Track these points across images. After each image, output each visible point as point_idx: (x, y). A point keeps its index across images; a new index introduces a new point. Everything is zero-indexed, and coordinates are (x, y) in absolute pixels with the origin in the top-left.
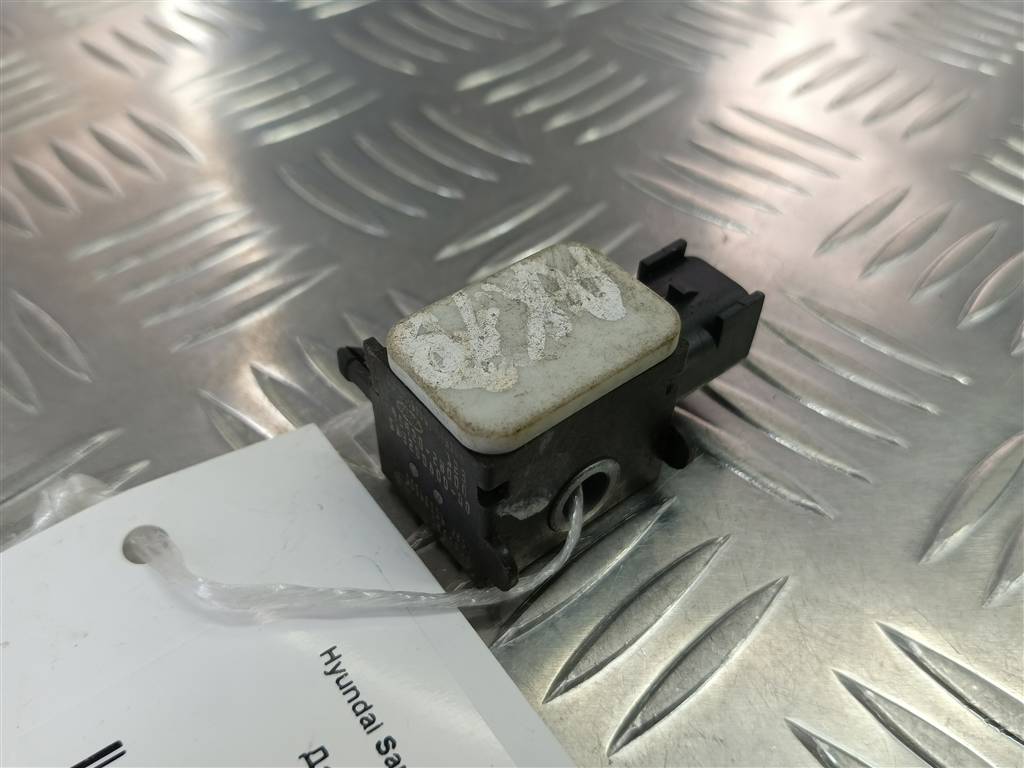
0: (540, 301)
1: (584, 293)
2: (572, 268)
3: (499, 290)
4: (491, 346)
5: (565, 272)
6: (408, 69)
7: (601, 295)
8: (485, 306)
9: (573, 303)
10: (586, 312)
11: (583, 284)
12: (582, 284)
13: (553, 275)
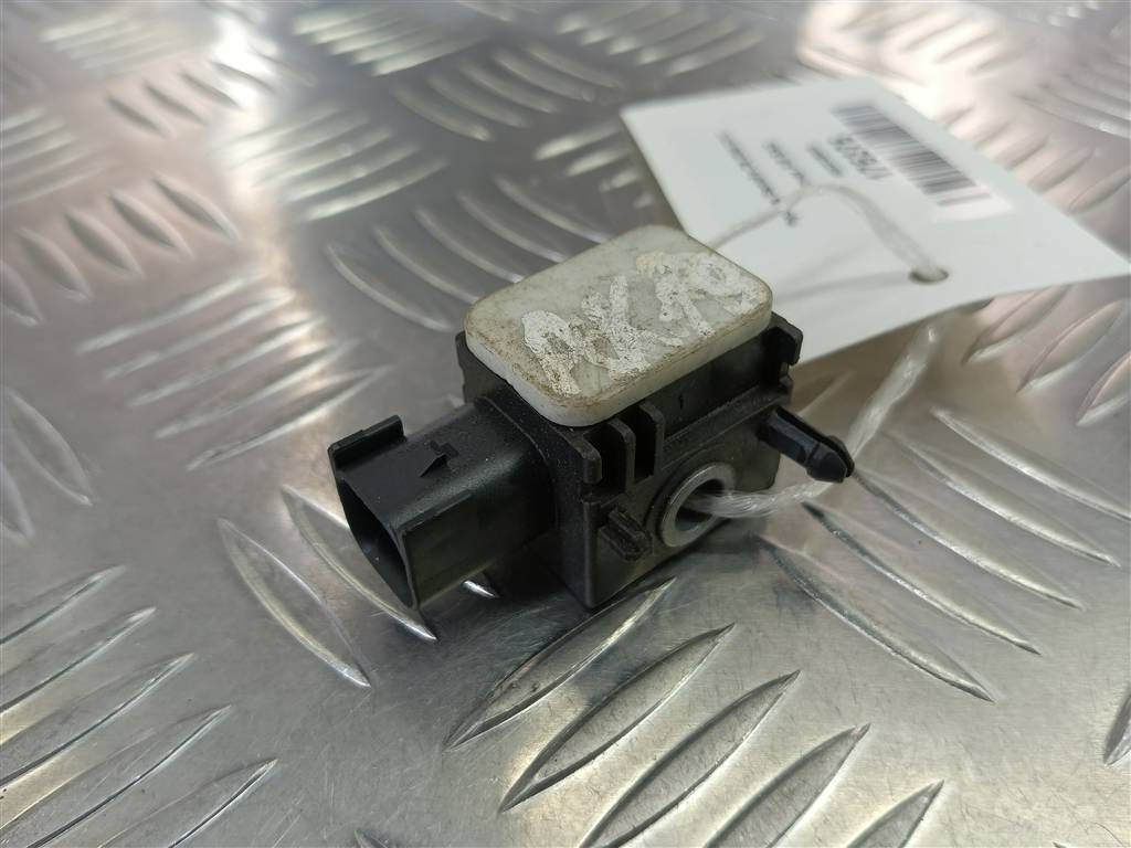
0: (616, 329)
1: (566, 337)
2: (576, 366)
3: (663, 339)
4: (664, 287)
5: (586, 360)
6: (480, 134)
7: (547, 335)
8: (676, 323)
9: (579, 327)
10: (566, 318)
11: (565, 346)
12: (567, 347)
13: (601, 358)
